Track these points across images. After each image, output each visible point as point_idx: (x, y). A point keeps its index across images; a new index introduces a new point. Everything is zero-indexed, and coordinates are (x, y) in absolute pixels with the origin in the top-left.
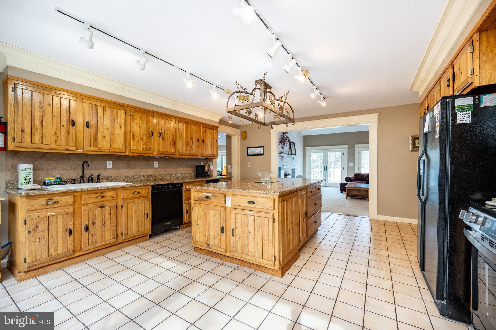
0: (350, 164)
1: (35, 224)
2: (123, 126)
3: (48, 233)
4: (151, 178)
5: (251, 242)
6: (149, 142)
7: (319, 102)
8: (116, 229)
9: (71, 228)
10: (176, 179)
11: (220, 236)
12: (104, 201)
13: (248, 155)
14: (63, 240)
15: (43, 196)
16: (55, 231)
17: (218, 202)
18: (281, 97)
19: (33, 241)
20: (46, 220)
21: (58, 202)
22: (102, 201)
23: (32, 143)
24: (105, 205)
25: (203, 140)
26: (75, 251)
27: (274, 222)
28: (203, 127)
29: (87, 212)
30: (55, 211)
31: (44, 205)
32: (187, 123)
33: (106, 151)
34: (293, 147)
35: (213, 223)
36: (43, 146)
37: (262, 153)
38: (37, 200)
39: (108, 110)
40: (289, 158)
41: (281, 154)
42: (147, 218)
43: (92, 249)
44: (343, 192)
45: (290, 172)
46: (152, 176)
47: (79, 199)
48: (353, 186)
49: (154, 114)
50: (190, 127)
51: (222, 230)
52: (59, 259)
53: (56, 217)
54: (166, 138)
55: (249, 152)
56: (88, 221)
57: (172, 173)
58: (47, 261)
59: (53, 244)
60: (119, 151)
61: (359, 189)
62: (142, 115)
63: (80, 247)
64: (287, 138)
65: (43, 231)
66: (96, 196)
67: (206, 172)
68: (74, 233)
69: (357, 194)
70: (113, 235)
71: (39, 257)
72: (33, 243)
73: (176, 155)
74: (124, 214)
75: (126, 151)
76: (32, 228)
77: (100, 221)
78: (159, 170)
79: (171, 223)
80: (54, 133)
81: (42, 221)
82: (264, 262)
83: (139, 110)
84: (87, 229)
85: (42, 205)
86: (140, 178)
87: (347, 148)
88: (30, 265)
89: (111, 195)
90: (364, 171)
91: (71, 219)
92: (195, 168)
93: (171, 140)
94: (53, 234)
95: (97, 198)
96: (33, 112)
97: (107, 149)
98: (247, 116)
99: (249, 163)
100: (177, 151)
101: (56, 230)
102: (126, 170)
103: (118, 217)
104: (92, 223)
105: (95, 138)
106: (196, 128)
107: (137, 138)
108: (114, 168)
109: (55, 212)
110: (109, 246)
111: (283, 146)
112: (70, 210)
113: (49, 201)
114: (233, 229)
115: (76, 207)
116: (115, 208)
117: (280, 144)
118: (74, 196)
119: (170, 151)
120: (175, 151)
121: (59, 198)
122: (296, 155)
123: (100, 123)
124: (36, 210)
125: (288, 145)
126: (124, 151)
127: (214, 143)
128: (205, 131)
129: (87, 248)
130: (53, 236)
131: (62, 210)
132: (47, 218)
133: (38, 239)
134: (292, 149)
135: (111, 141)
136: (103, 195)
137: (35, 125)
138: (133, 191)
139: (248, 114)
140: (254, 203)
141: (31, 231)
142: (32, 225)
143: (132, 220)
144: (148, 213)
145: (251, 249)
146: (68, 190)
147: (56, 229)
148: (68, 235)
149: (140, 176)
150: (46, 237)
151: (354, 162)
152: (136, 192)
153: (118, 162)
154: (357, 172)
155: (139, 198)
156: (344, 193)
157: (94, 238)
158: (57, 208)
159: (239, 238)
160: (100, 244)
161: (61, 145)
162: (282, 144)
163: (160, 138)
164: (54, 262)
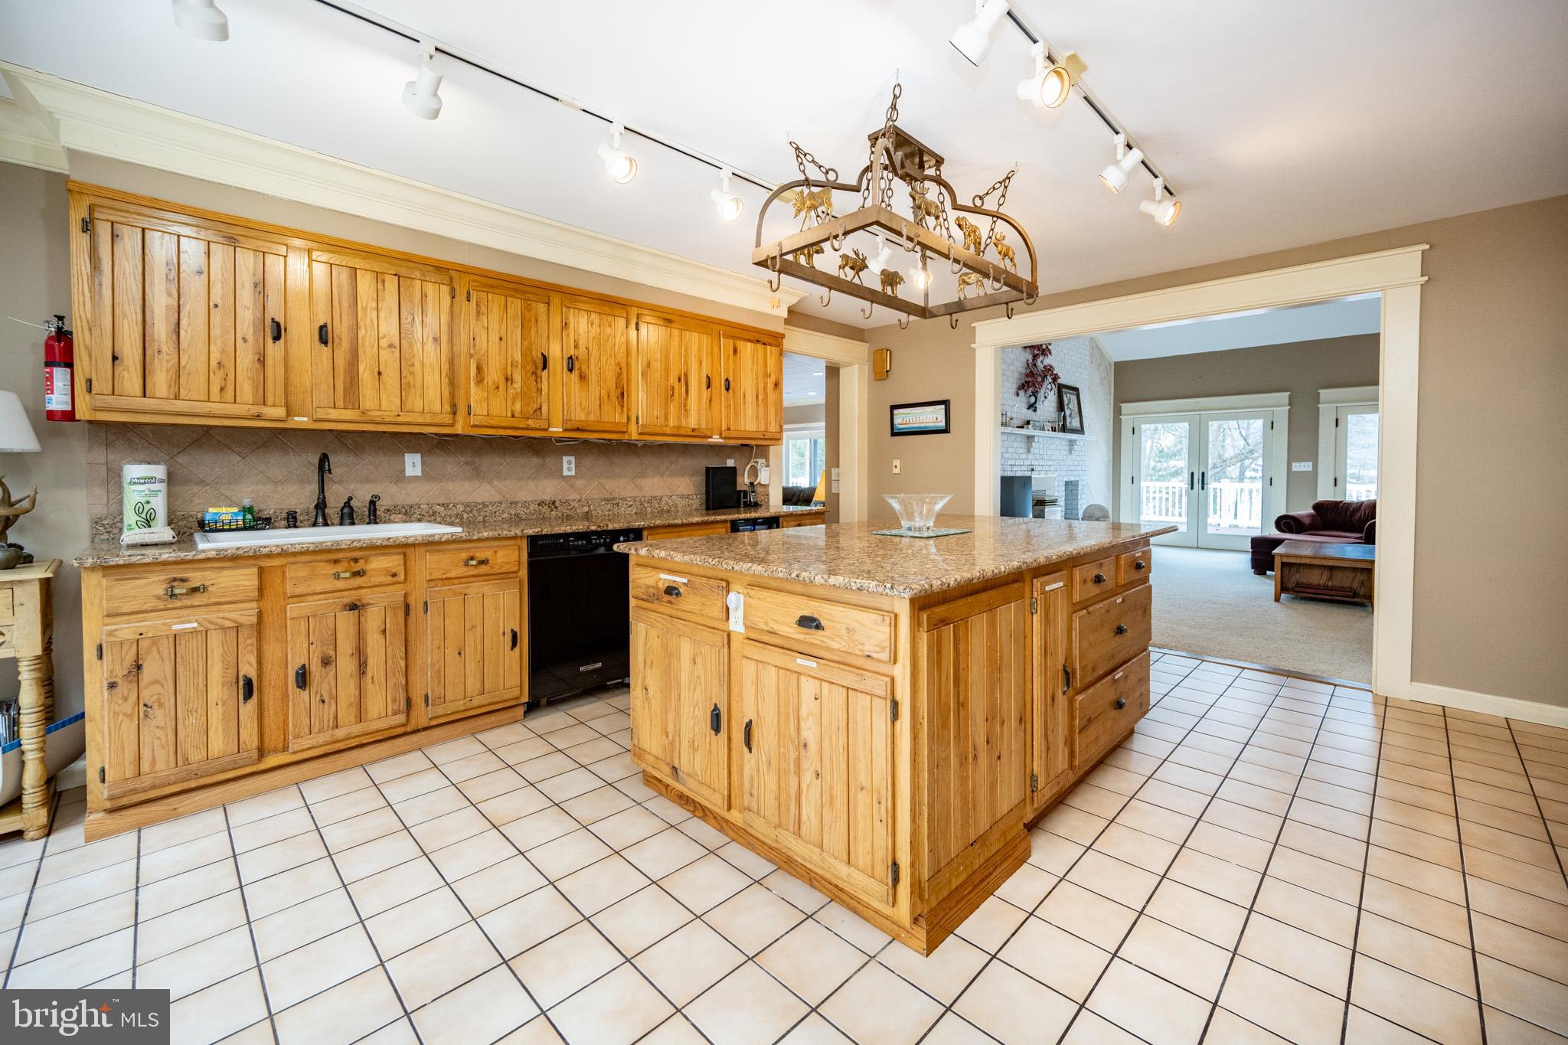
0: (1298, 464)
1: (130, 657)
2: (444, 338)
3: (173, 691)
4: (552, 511)
5: (808, 786)
6: (535, 389)
7: (1147, 207)
8: (404, 682)
9: (253, 674)
10: (636, 513)
11: (710, 743)
12: (361, 587)
13: (894, 434)
14: (223, 714)
15: (156, 569)
16: (196, 684)
17: (704, 612)
18: (981, 198)
19: (125, 714)
20: (166, 647)
21: (205, 588)
22: (356, 589)
23: (147, 395)
24: (365, 601)
25: (727, 380)
26: (266, 751)
27: (895, 716)
28: (726, 336)
29: (302, 624)
30: (196, 617)
31: (159, 598)
32: (668, 321)
33: (387, 419)
34: (1074, 405)
35: (689, 688)
36: (179, 406)
37: (942, 424)
38: (138, 582)
39: (391, 284)
40: (1057, 442)
41: (1022, 427)
42: (512, 649)
43: (321, 746)
44: (1264, 574)
45: (1058, 492)
46: (554, 502)
47: (279, 581)
48: (1307, 551)
49: (553, 295)
50: (681, 336)
51: (716, 721)
52: (212, 774)
53: (199, 636)
54: (593, 376)
55: (897, 421)
56: (306, 654)
57: (624, 494)
58: (173, 778)
59: (190, 725)
60: (429, 420)
61: (1331, 563)
62: (509, 299)
63: (282, 737)
64: (1049, 369)
65: (157, 682)
66: (334, 571)
67: (741, 491)
68: (260, 691)
69: (1322, 582)
70: (394, 701)
71: (146, 766)
72: (125, 719)
73: (630, 434)
74: (432, 633)
75: (454, 420)
76: (120, 672)
77: (350, 653)
78: (580, 483)
79: (600, 665)
80: (214, 363)
81: (154, 649)
82: (854, 879)
83: (499, 282)
84: (303, 679)
85: (155, 596)
86: (513, 512)
87: (1287, 403)
88: (117, 791)
89: (386, 569)
90: (1355, 493)
91: (252, 645)
92: (704, 478)
93: (611, 383)
94: (192, 691)
95: (337, 576)
96: (147, 297)
97: (390, 414)
98: (849, 279)
99: (897, 462)
100: (634, 420)
101: (201, 681)
102: (466, 485)
103: (412, 643)
104: (322, 661)
105: (348, 380)
106: (700, 339)
107: (493, 375)
108: (427, 475)
109: (196, 621)
110: (380, 738)
111: (1033, 399)
112: (246, 614)
113: (175, 584)
114: (751, 721)
115: (267, 605)
116: (401, 614)
117: (1022, 393)
118: (261, 571)
119: (606, 420)
120: (625, 421)
121: (208, 574)
122: (1081, 431)
123: (366, 330)
124: (133, 613)
125: (1052, 397)
126: (447, 419)
127: (765, 392)
128: (735, 351)
129: (306, 743)
130: (192, 699)
131: (221, 615)
132: (172, 639)
133: (142, 709)
134: (1068, 412)
135: (404, 387)
136: (358, 569)
137: (156, 337)
138: (465, 555)
139: (850, 273)
140: (818, 627)
141: (119, 680)
142: (122, 661)
143: (460, 654)
144: (517, 629)
145: (809, 811)
146: (238, 549)
147: (201, 677)
148: (241, 697)
149: (514, 503)
150: (167, 703)
151: (1314, 459)
152: (472, 558)
153: (441, 458)
154: (1325, 493)
155: (486, 581)
156: (1270, 577)
157: (328, 711)
158: (204, 609)
159: (769, 763)
160: (349, 728)
161: (238, 400)
162: (1030, 392)
163: (573, 375)
164: (198, 784)
